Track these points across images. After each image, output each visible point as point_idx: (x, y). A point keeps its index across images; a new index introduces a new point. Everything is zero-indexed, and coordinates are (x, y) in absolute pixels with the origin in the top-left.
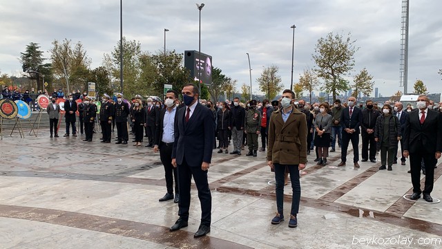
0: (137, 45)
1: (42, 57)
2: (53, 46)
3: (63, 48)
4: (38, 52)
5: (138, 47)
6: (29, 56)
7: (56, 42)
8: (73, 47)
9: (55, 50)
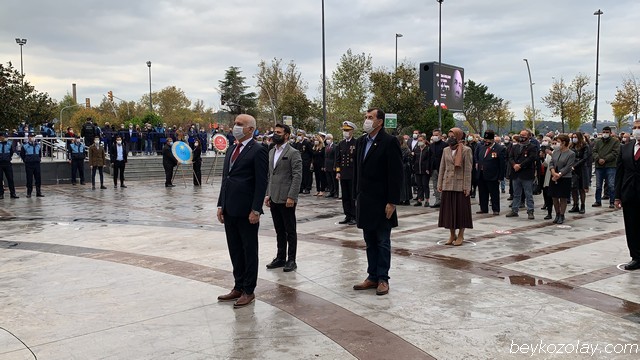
0: (367, 59)
1: (244, 85)
2: (260, 69)
3: (272, 71)
4: (239, 78)
5: (368, 62)
6: (229, 84)
7: (263, 64)
8: (284, 69)
9: (262, 75)
